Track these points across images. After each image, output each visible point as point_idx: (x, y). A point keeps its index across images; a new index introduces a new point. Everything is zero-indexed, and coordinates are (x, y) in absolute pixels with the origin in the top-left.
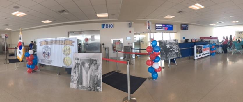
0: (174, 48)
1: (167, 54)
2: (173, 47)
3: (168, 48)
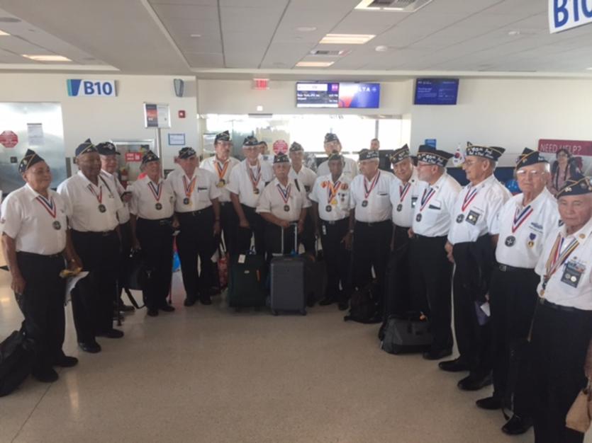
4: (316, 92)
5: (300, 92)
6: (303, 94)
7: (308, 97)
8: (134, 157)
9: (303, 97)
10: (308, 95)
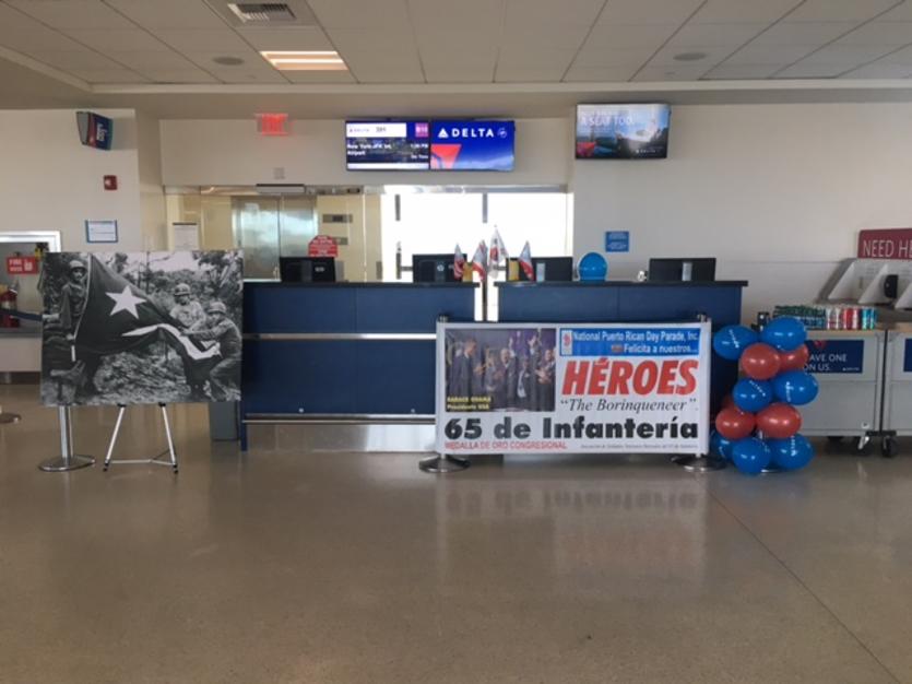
0: (176, 323)
1: (93, 365)
2: (175, 311)
3: (125, 313)
4: (385, 140)
5: (352, 140)
6: (357, 143)
7: (367, 150)
8: (23, 266)
9: (359, 149)
10: (369, 146)
